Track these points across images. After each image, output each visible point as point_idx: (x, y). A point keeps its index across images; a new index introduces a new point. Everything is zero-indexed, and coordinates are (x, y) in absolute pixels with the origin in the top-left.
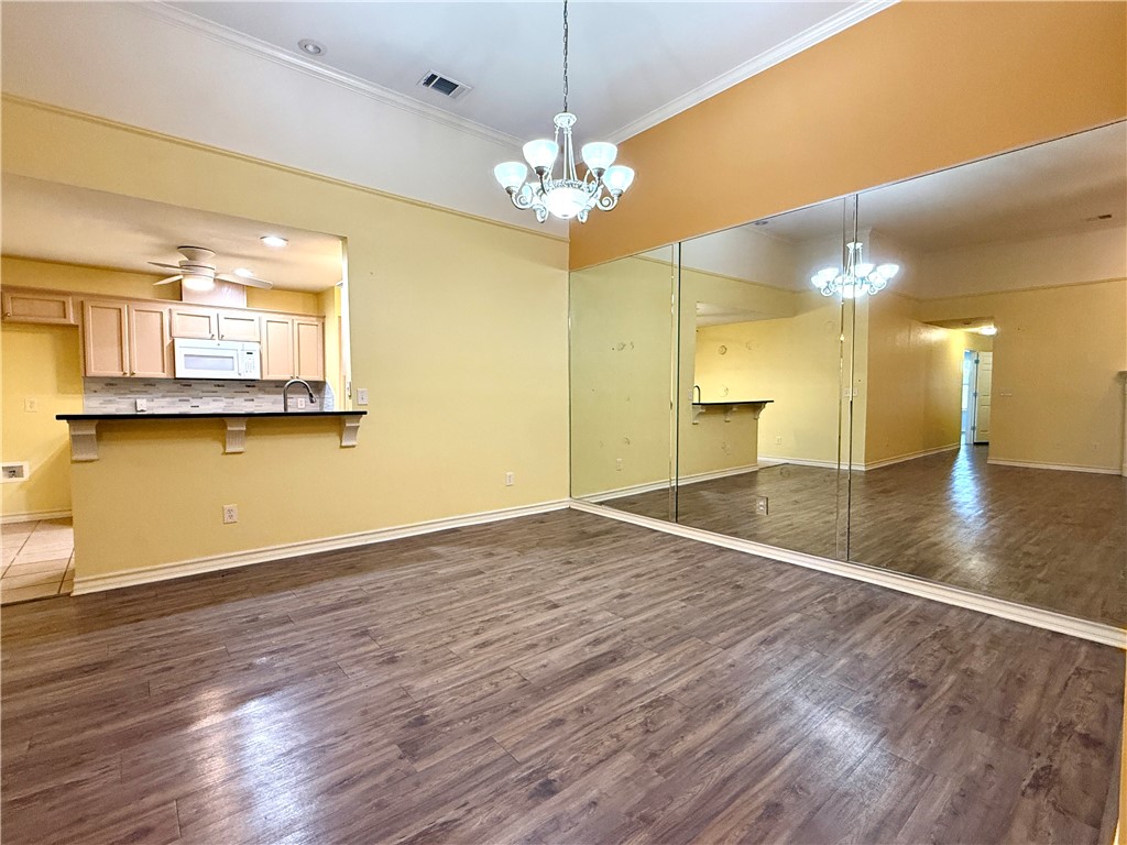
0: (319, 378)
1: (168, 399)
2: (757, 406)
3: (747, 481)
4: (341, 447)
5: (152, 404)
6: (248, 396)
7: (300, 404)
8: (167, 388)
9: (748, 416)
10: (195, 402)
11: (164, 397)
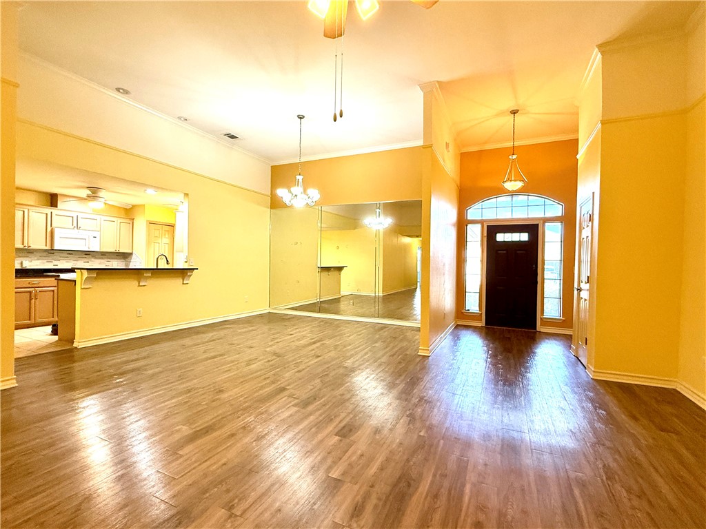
0: (128, 251)
1: (40, 261)
2: (340, 269)
3: (337, 301)
4: (183, 284)
5: (30, 263)
6: (86, 260)
7: (116, 264)
8: (40, 254)
9: (336, 273)
10: (55, 263)
11: (38, 259)
